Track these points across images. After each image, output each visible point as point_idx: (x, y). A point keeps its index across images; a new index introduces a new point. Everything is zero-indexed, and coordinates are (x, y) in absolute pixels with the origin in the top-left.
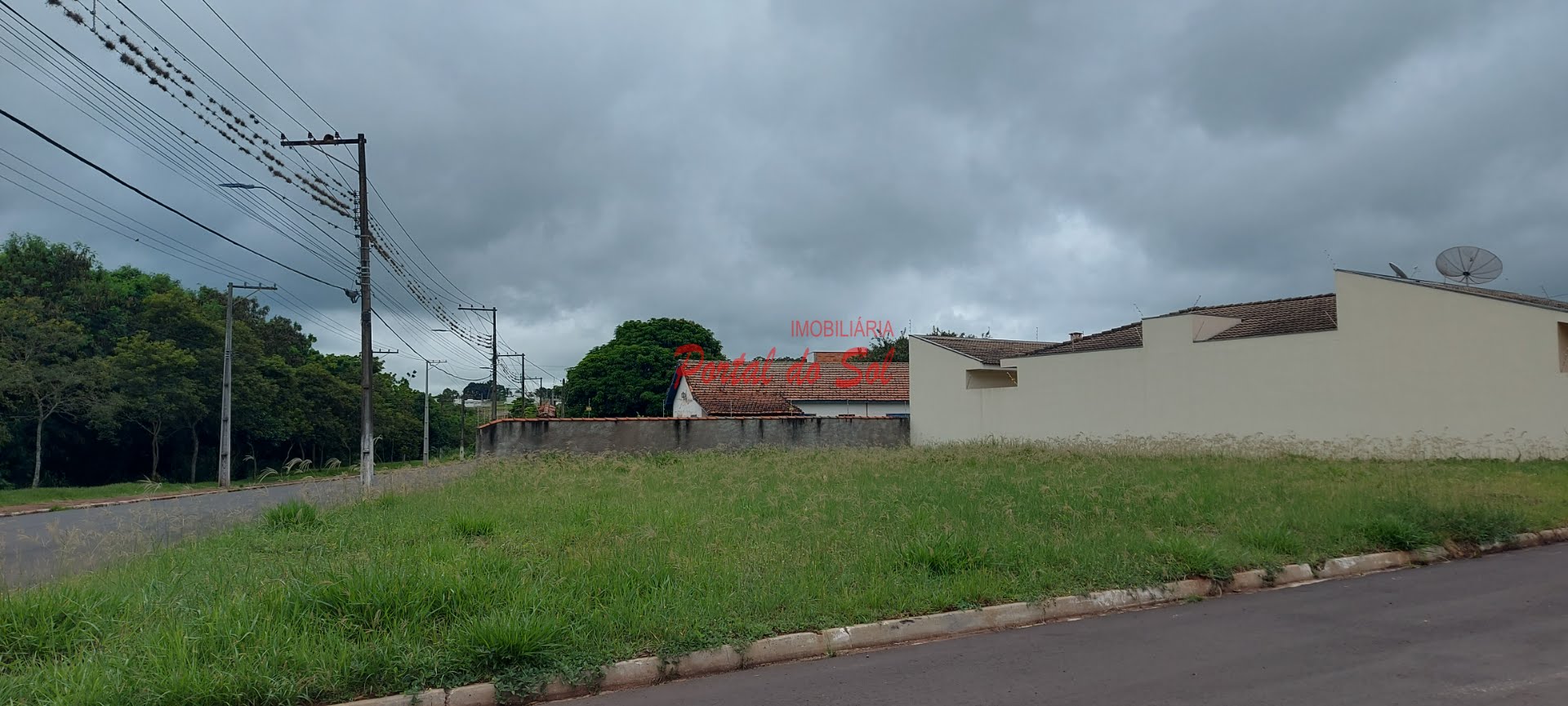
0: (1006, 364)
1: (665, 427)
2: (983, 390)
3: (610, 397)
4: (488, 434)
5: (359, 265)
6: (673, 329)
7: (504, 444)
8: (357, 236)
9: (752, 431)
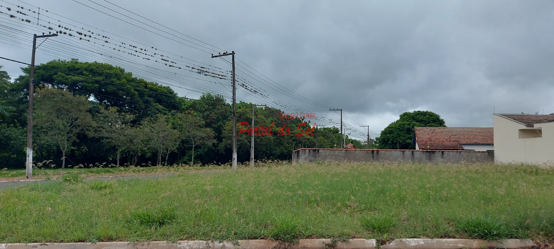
0: (536, 126)
2: (527, 139)
3: (395, 142)
4: (296, 154)
5: (232, 96)
6: (422, 115)
7: (302, 157)
8: (232, 86)
9: (408, 155)
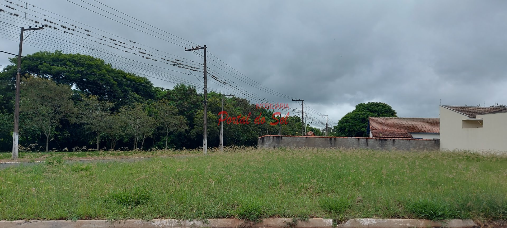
0: (478, 117)
1: (326, 140)
2: (469, 129)
3: (351, 130)
4: (262, 140)
5: (204, 86)
6: (376, 106)
7: (267, 143)
8: (203, 77)
9: (363, 142)
